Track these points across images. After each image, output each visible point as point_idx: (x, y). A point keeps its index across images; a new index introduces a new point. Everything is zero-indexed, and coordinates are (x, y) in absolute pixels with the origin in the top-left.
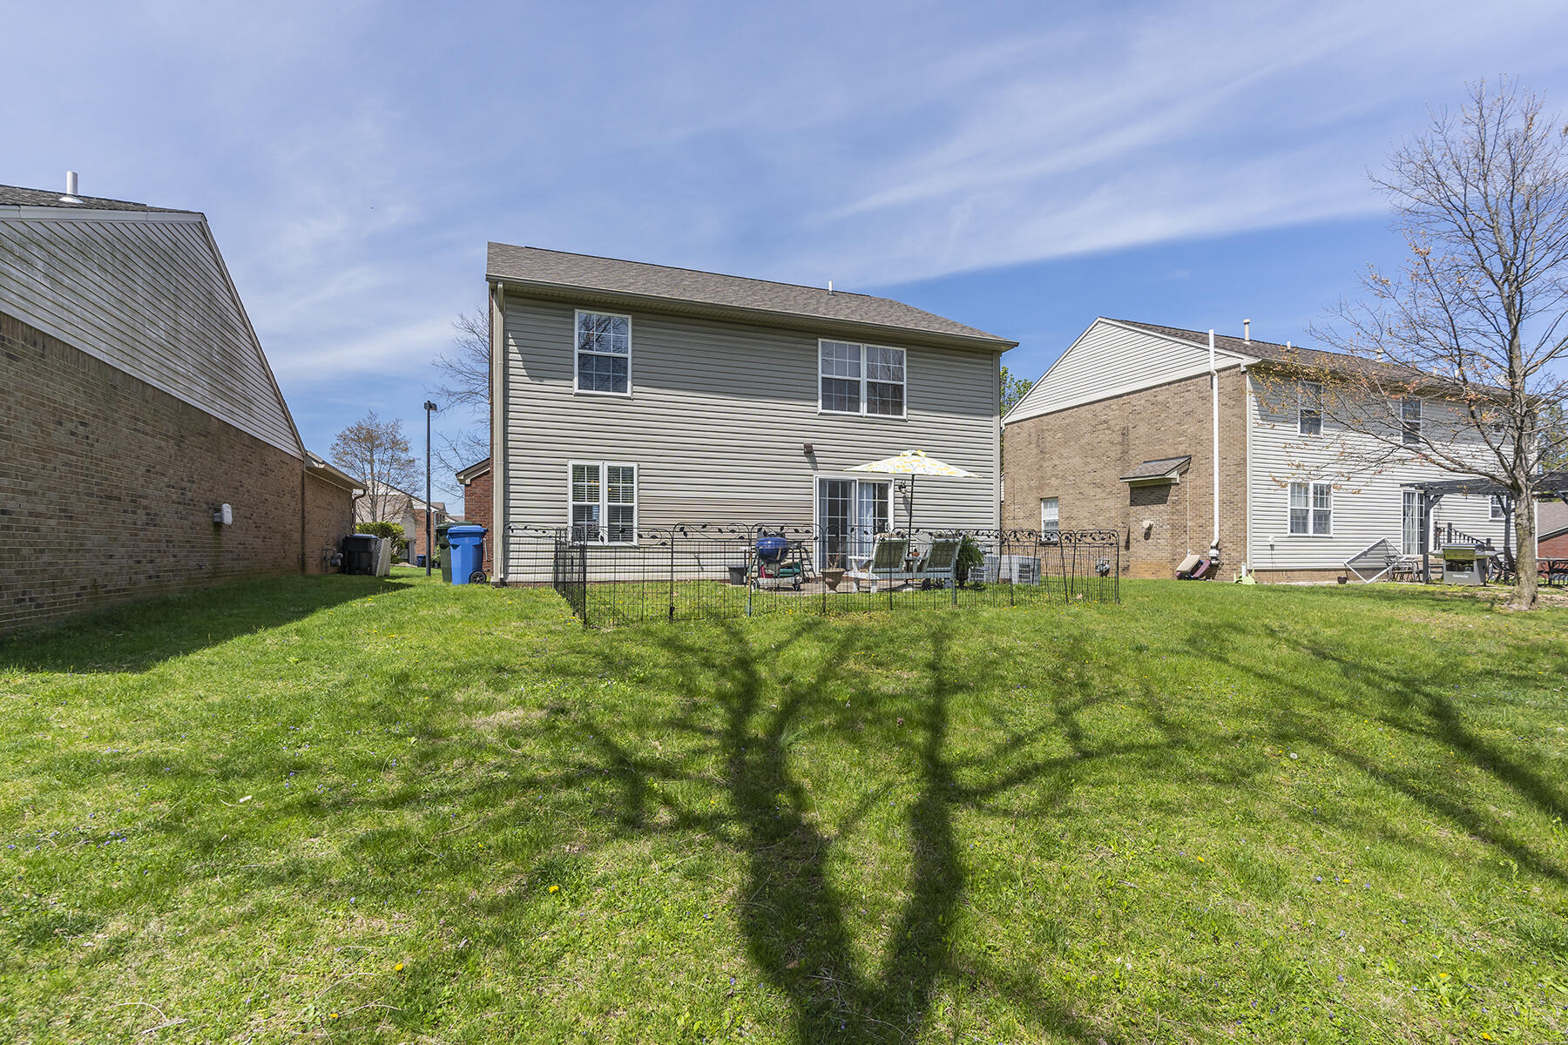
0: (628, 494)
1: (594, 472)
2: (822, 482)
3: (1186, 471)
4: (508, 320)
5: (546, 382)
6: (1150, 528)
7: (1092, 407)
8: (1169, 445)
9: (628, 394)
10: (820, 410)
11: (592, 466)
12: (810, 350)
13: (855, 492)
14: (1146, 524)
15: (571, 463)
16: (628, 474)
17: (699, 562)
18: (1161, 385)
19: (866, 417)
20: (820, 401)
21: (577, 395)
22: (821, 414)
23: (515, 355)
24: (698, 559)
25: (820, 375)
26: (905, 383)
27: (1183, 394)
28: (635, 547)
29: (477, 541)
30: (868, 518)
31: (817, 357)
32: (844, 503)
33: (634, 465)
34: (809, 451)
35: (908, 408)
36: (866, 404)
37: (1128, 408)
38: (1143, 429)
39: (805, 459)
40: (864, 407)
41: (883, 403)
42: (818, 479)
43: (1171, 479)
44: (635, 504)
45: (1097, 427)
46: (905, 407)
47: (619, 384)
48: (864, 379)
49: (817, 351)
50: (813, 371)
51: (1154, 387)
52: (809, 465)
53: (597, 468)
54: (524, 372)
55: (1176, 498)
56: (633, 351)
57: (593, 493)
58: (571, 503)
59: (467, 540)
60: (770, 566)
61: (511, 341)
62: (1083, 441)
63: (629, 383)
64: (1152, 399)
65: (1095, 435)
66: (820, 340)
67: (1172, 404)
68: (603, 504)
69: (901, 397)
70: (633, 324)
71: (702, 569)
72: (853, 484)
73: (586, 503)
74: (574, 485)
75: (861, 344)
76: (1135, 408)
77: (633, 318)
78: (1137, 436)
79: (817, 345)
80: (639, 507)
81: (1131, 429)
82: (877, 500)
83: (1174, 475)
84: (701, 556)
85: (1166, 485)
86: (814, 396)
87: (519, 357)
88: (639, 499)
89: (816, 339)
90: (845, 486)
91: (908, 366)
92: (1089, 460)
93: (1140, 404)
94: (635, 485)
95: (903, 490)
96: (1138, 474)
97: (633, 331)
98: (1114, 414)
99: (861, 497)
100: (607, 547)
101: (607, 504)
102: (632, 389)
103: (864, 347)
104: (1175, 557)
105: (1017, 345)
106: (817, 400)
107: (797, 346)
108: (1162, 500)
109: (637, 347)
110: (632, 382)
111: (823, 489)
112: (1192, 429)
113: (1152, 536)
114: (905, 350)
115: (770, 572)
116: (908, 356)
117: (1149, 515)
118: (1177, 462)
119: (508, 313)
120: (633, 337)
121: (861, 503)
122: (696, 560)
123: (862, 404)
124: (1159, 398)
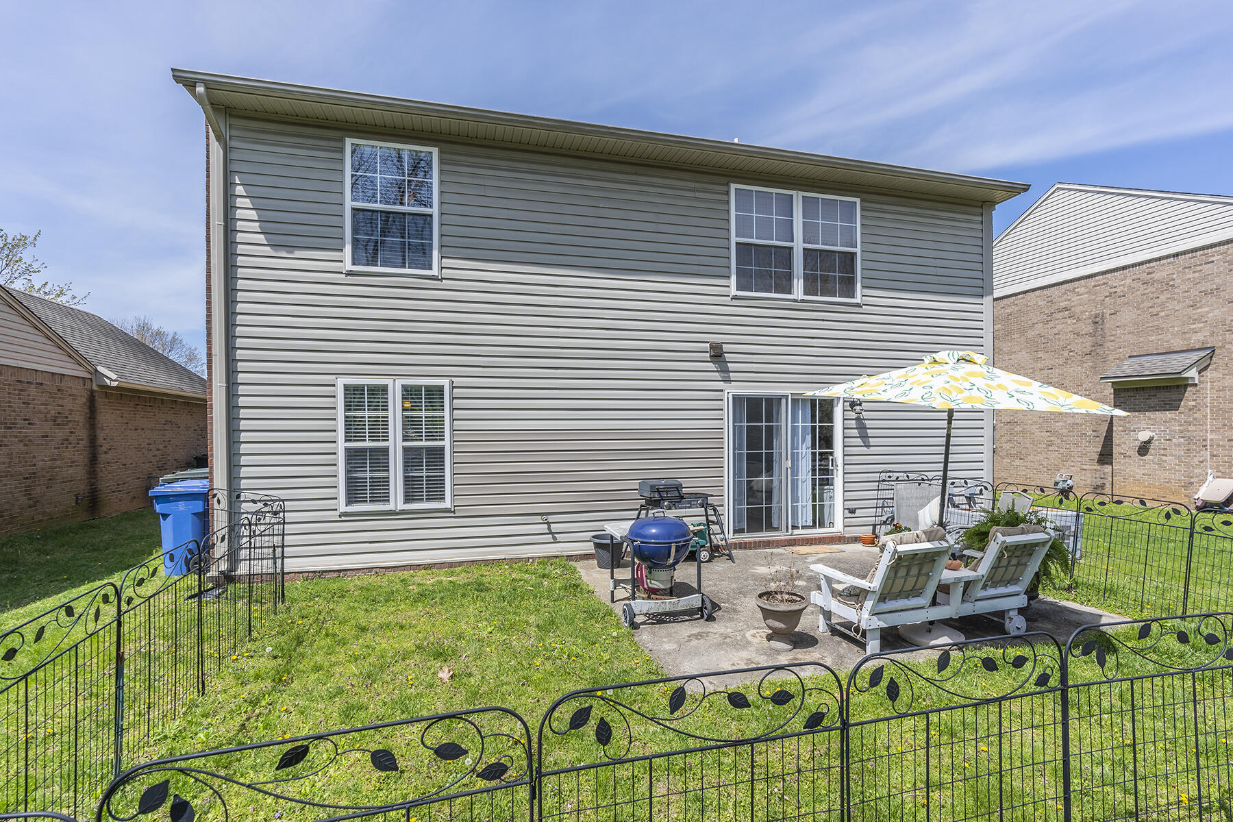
0: (435, 430)
1: (379, 393)
2: (737, 399)
3: (1206, 368)
4: (234, 155)
5: (298, 254)
6: (1149, 442)
7: (1045, 292)
8: (1173, 335)
9: (435, 271)
10: (733, 291)
11: (375, 386)
12: (718, 201)
13: (786, 412)
14: (1144, 436)
15: (341, 382)
16: (434, 395)
17: (549, 528)
18: (1159, 259)
19: (803, 301)
20: (734, 278)
21: (350, 273)
22: (735, 298)
23: (246, 211)
24: (548, 523)
25: (734, 239)
26: (858, 250)
27: (1199, 268)
28: (448, 510)
29: (198, 506)
30: (804, 451)
31: (728, 211)
32: (770, 430)
33: (445, 383)
34: (717, 354)
35: (863, 287)
36: (801, 281)
37: (1106, 291)
38: (1128, 316)
39: (711, 366)
40: (798, 285)
41: (825, 279)
42: (730, 395)
43: (1187, 378)
44: (447, 443)
45: (1054, 315)
46: (859, 286)
47: (421, 256)
48: (798, 245)
49: (728, 202)
50: (723, 233)
51: (1149, 261)
52: (717, 376)
53: (384, 389)
54: (261, 238)
55: (1194, 403)
56: (441, 203)
57: (380, 428)
58: (341, 445)
59: (181, 506)
60: (656, 573)
61: (240, 190)
62: (1032, 333)
63: (435, 253)
64: (1144, 277)
65: (1051, 324)
66: (733, 186)
67: (1179, 281)
68: (395, 443)
69: (852, 270)
70: (442, 162)
71: (554, 538)
72: (783, 401)
73: (368, 444)
74: (346, 417)
75: (793, 192)
76: (1114, 290)
77: (441, 152)
78: (1119, 324)
79: (728, 193)
80: (452, 447)
81: (1108, 316)
82: (818, 424)
83: (1193, 373)
84: (551, 518)
85: (1178, 387)
86: (723, 271)
87: (253, 214)
88: (452, 436)
89: (728, 184)
90: (773, 403)
91: (862, 225)
92: (1041, 354)
93: (1123, 285)
94: (447, 413)
95: (858, 408)
96: (1129, 372)
97: (441, 172)
98: (1081, 299)
99: (794, 420)
100: (403, 512)
101: (400, 444)
102: (440, 263)
103: (798, 197)
104: (1192, 480)
105: (1026, 188)
106: (729, 277)
107: (699, 195)
108: (1173, 406)
109: (447, 198)
110: (440, 251)
111: (738, 410)
112: (1216, 312)
113: (1151, 451)
114: (858, 200)
115: (656, 585)
116: (862, 210)
117: (1148, 424)
118: (1195, 356)
119: (234, 144)
120: (441, 182)
121: (794, 429)
122: (546, 526)
123: (795, 281)
124: (1157, 276)
